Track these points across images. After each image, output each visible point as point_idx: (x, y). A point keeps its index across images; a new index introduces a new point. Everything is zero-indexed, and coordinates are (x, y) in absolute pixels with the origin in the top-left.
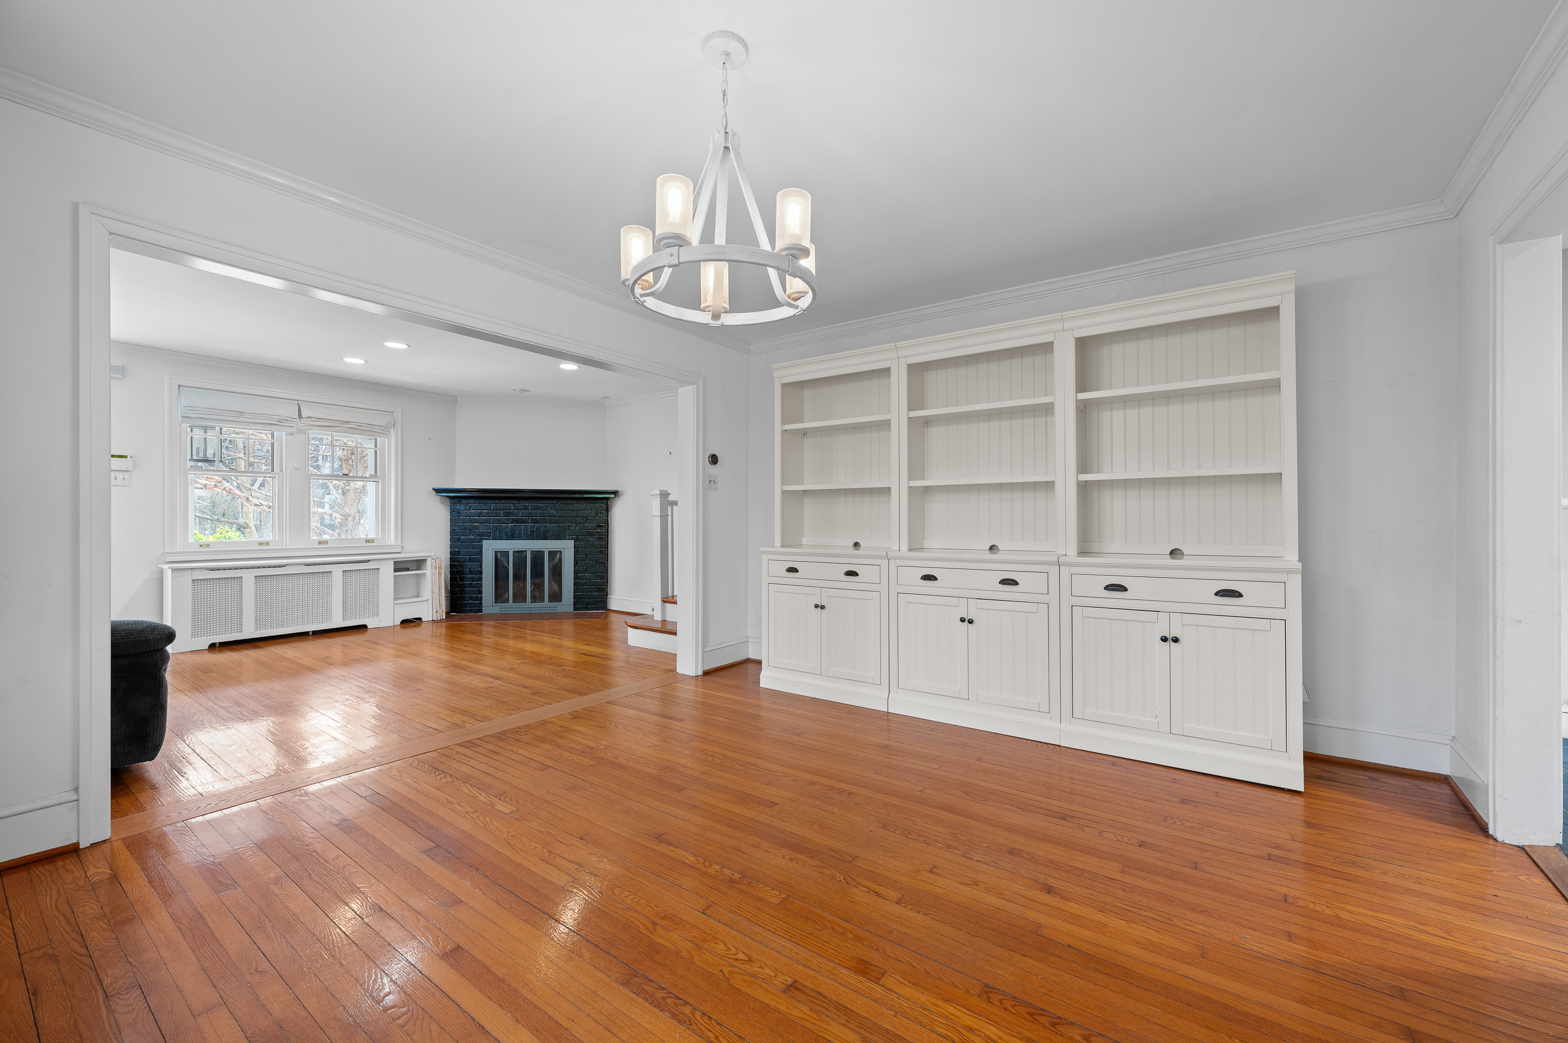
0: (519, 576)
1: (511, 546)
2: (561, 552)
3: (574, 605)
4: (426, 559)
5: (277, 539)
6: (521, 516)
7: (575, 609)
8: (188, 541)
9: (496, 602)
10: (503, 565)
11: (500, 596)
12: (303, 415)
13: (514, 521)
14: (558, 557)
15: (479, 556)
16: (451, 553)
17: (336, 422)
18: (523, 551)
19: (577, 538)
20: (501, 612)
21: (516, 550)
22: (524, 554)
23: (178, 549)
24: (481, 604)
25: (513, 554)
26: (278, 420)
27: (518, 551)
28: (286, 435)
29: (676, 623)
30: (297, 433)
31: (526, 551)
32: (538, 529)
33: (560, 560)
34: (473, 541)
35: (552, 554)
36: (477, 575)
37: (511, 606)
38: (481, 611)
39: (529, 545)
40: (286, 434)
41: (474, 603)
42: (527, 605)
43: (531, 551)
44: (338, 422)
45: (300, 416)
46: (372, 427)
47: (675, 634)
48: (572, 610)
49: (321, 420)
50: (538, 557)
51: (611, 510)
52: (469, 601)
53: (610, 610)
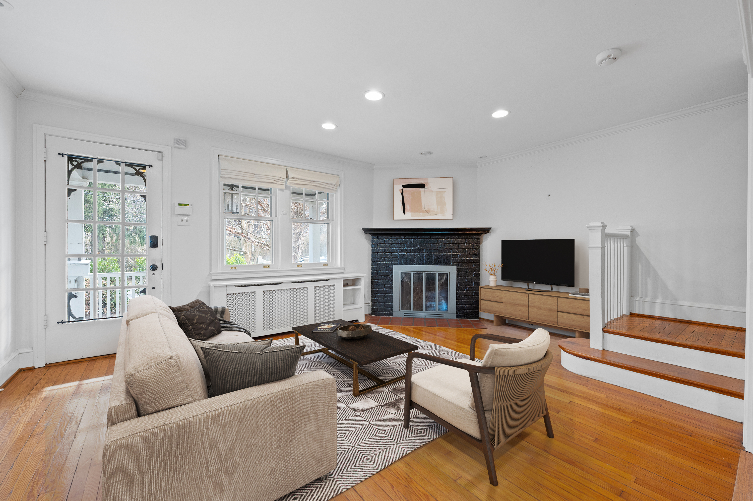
0: (418, 291)
1: (413, 269)
2: (447, 274)
3: (456, 314)
4: (361, 278)
5: (274, 263)
6: (418, 248)
7: (457, 317)
8: (224, 264)
9: (402, 309)
10: (406, 282)
11: (405, 305)
12: (290, 176)
13: (414, 251)
14: (445, 277)
15: (391, 276)
16: (373, 274)
17: (308, 181)
18: (420, 273)
19: (459, 264)
20: (405, 316)
21: (416, 272)
22: (421, 275)
23: (218, 271)
24: (392, 310)
25: (414, 275)
26: (275, 180)
27: (417, 273)
28: (279, 191)
29: (742, 382)
30: (286, 189)
31: (423, 273)
32: (431, 257)
33: (447, 279)
34: (386, 265)
35: (441, 275)
36: (389, 289)
37: (413, 313)
38: (392, 315)
39: (425, 269)
40: (279, 189)
41: (387, 309)
42: (423, 312)
43: (426, 273)
44: (309, 181)
45: (287, 177)
46: (328, 185)
47: (742, 397)
48: (454, 317)
49: (299, 180)
50: (430, 277)
51: (482, 243)
52: (384, 307)
53: (481, 318)
